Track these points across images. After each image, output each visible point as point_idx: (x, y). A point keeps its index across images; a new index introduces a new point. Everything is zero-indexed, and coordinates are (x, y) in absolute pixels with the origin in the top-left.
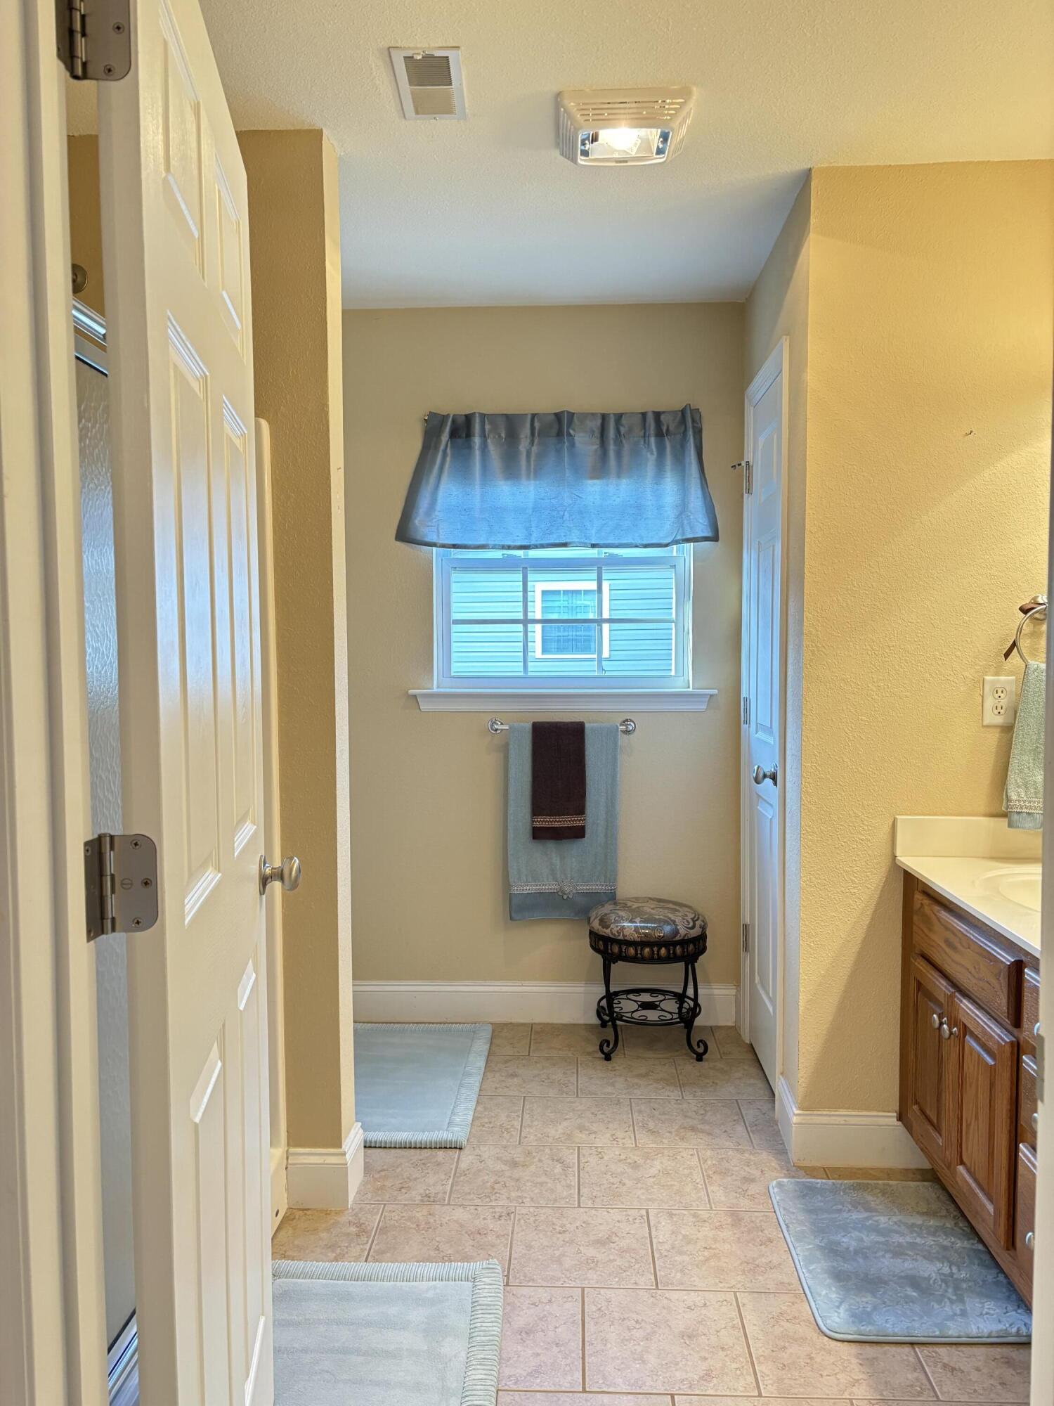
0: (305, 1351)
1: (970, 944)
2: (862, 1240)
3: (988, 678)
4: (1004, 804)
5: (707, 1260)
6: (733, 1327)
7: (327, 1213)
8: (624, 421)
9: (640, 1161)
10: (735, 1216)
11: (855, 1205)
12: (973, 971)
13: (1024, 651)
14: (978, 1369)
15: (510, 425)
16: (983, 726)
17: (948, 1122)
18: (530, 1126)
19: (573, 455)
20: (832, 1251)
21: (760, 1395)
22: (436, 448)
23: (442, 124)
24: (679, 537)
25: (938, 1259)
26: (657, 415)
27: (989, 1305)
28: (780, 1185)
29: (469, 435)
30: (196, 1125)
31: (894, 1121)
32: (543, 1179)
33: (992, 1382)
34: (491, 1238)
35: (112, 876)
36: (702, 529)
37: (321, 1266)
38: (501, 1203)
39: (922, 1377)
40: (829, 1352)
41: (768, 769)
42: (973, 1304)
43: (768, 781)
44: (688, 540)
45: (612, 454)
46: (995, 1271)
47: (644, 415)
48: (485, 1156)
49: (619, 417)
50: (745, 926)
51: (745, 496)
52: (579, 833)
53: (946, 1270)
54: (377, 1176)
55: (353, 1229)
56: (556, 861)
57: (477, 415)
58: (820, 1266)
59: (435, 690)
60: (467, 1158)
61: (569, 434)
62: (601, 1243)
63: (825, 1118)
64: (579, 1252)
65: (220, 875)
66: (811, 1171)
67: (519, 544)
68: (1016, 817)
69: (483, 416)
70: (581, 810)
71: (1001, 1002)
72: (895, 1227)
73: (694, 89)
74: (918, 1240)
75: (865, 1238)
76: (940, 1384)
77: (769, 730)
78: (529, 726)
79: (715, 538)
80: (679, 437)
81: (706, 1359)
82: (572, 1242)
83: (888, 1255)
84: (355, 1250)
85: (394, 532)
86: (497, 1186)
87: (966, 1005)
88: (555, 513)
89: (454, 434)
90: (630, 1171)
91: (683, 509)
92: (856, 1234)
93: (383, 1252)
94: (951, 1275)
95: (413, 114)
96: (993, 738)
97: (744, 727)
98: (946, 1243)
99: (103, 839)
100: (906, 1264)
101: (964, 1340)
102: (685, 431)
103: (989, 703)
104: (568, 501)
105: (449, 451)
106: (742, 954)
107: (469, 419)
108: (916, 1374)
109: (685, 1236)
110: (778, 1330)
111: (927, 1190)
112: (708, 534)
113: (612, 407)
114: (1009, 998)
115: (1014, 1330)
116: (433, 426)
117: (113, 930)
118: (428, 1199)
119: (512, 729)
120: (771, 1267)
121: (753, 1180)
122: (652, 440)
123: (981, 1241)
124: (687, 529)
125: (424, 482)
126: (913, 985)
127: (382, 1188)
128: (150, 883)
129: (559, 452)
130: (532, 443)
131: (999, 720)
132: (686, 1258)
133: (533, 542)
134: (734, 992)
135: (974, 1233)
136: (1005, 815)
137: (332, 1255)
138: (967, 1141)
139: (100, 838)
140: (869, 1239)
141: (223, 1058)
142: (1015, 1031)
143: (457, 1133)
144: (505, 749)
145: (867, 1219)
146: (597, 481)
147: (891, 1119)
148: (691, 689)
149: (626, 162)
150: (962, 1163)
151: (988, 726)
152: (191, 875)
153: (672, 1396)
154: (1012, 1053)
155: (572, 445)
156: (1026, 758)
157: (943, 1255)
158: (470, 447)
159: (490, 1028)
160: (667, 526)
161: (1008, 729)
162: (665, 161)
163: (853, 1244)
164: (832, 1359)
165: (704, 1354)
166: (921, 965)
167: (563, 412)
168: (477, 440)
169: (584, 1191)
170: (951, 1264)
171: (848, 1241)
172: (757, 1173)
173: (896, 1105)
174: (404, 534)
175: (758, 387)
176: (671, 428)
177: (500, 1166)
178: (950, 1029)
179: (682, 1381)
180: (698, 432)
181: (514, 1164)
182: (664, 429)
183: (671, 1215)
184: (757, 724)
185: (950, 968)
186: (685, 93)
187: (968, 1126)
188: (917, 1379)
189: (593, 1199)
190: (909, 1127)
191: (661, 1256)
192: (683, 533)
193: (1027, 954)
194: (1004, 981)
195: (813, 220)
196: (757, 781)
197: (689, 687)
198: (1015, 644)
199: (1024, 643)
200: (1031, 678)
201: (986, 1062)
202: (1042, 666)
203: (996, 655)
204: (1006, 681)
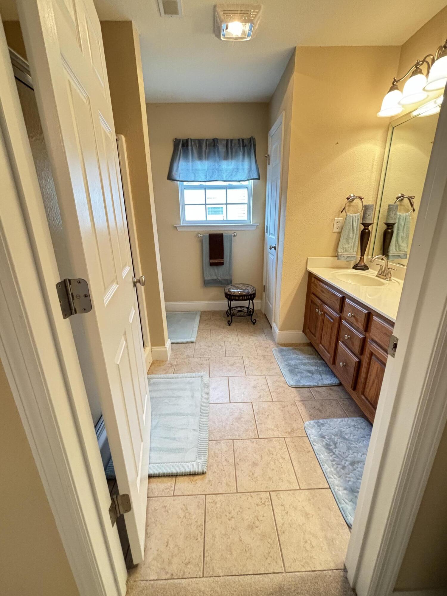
0: (160, 397)
1: (329, 291)
2: (295, 362)
3: (335, 219)
4: (337, 254)
5: (258, 368)
6: (265, 384)
7: (163, 361)
8: (233, 141)
9: (240, 344)
10: (264, 357)
11: (294, 353)
12: (329, 299)
13: (346, 210)
14: (324, 392)
15: (199, 142)
16: (333, 232)
17: (318, 334)
18: (212, 337)
19: (218, 152)
20: (289, 365)
21: (273, 401)
22: (178, 150)
23: (174, 18)
24: (249, 178)
25: (314, 366)
26: (243, 140)
27: (328, 376)
28: (275, 350)
29: (187, 146)
30: (118, 365)
31: (302, 332)
32: (216, 350)
33: (327, 394)
34: (204, 365)
35: (72, 294)
36: (256, 176)
37: (162, 376)
38: (206, 357)
39: (311, 395)
40: (289, 389)
41: (273, 246)
42: (324, 376)
43: (273, 249)
44: (251, 179)
45: (230, 152)
46: (328, 368)
47: (239, 140)
48: (202, 345)
49: (232, 140)
50: (264, 286)
51: (268, 165)
52: (222, 264)
53: (316, 368)
54: (175, 351)
55: (170, 365)
56: (216, 271)
57: (190, 139)
58: (286, 369)
59: (181, 225)
60: (197, 346)
61: (217, 146)
62: (232, 365)
63: (285, 332)
64: (226, 368)
65: (118, 286)
66: (282, 345)
67: (203, 180)
68: (340, 257)
69: (191, 140)
70: (222, 258)
71: (338, 306)
72: (303, 358)
73: (262, 6)
74: (309, 361)
75: (297, 362)
76: (315, 396)
77: (274, 235)
78: (208, 235)
79: (259, 179)
80: (249, 147)
81: (259, 393)
82: (224, 365)
83: (302, 365)
84: (170, 371)
85: (166, 178)
86: (205, 352)
87: (326, 307)
88: (214, 171)
89: (183, 146)
90: (238, 347)
91: (250, 170)
92: (294, 361)
93: (178, 371)
94: (318, 369)
95: (164, 14)
96: (335, 235)
97: (266, 234)
98: (316, 361)
99: (66, 281)
100: (307, 367)
101: (323, 386)
102: (251, 145)
103: (335, 226)
104: (217, 167)
105: (182, 151)
106: (263, 293)
107: (187, 140)
108: (309, 394)
109: (252, 363)
110: (276, 384)
111: (309, 348)
112: (257, 177)
113: (230, 137)
114: (340, 306)
115: (334, 383)
116: (176, 142)
117: (76, 313)
118: (188, 357)
119: (203, 236)
120: (273, 369)
121: (267, 348)
122: (241, 148)
123: (324, 361)
124: (252, 176)
125: (175, 161)
126: (310, 301)
127: (176, 355)
128: (87, 296)
129: (214, 152)
130: (206, 148)
131: (337, 230)
132: (253, 368)
133: (208, 180)
134: (260, 301)
135: (322, 359)
136: (337, 256)
137: (165, 372)
138: (323, 339)
139: (65, 281)
140: (298, 362)
141: (126, 340)
142: (340, 314)
143: (193, 339)
144: (201, 241)
145: (296, 357)
146: (225, 161)
147: (301, 332)
148: (251, 224)
149: (237, 39)
150: (321, 343)
151: (334, 232)
152: (105, 289)
153: (252, 402)
154: (339, 319)
155: (218, 149)
156: (344, 241)
157: (316, 364)
158: (188, 150)
159: (200, 312)
160: (246, 175)
161: (340, 233)
162: (250, 40)
163: (294, 363)
164: (290, 391)
165: (259, 391)
166: (313, 296)
167: (215, 138)
168: (190, 148)
169: (227, 352)
170: (318, 367)
171: (292, 362)
172: (268, 346)
173: (302, 329)
174: (170, 177)
175: (273, 130)
176: (247, 144)
177: (206, 347)
178: (321, 313)
179: (254, 399)
180: (255, 146)
181: (209, 347)
182: (245, 144)
183: (248, 357)
184: (270, 233)
185: (321, 297)
186: (259, 7)
187: (324, 336)
188: (310, 395)
189: (229, 354)
190: (306, 334)
191: (247, 367)
192: (250, 177)
193: (346, 294)
194: (339, 302)
195: (296, 67)
196: (270, 249)
197: (251, 223)
198: (344, 209)
199: (346, 208)
200: (348, 218)
201: (331, 321)
202: (351, 215)
203: (339, 212)
204: (340, 219)
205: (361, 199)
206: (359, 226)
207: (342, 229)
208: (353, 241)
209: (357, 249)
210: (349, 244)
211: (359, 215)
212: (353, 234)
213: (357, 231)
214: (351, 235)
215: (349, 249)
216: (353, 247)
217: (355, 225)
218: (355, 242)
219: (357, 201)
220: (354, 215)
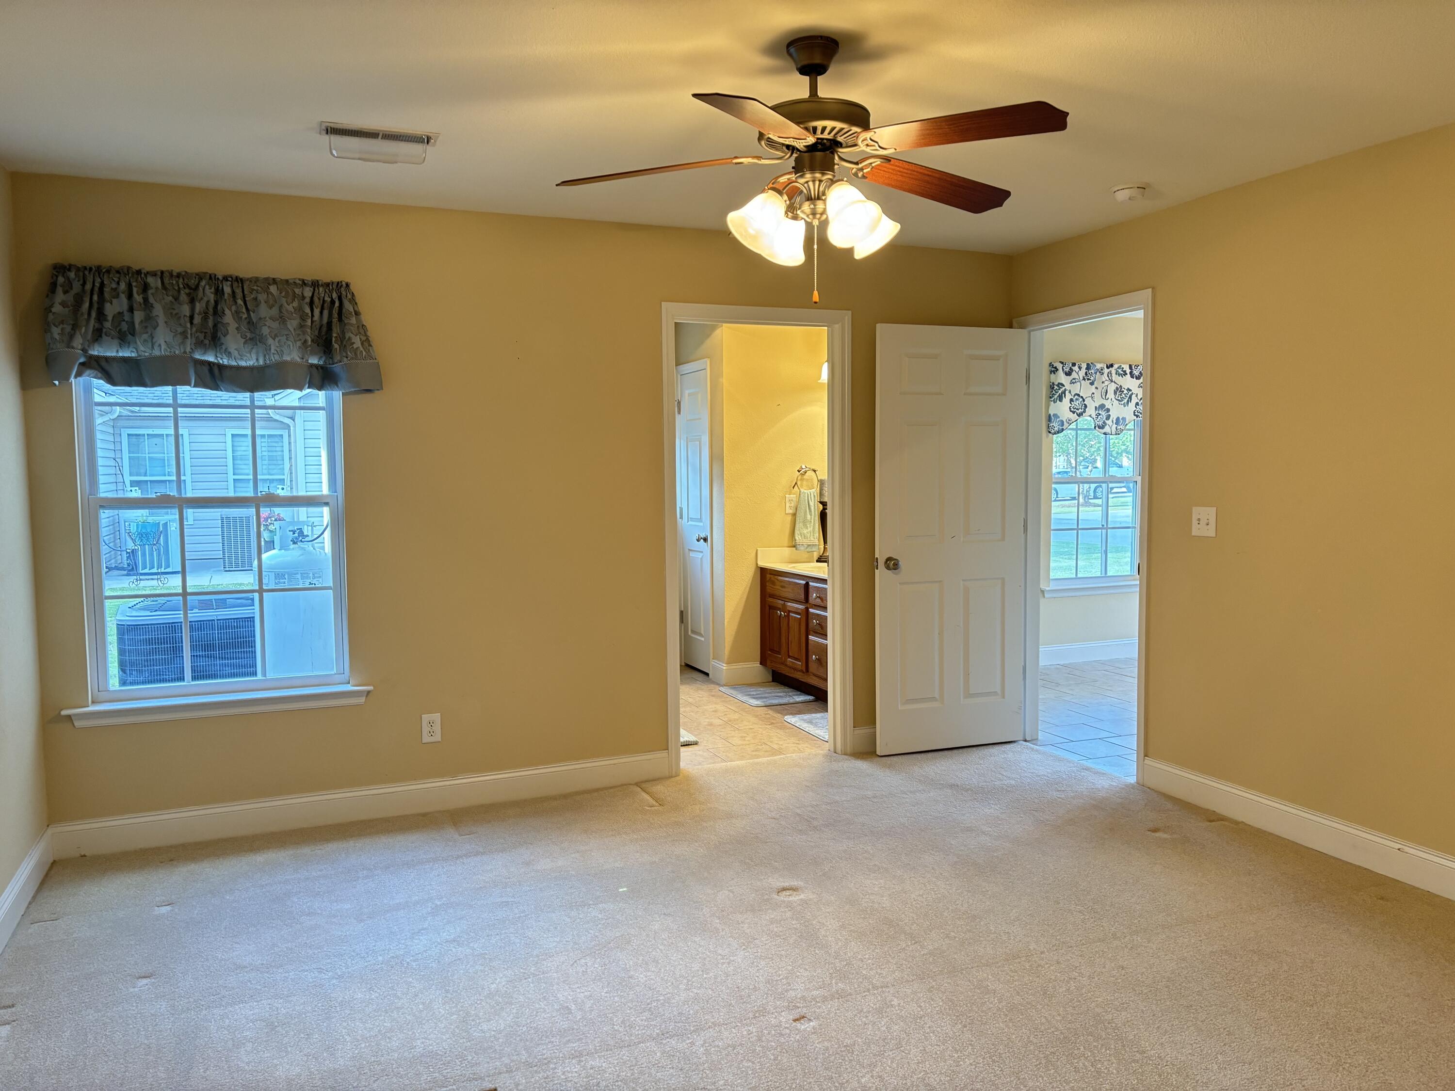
2: (756, 693)
3: (787, 496)
4: (794, 542)
11: (751, 688)
12: (791, 591)
13: (799, 486)
14: (799, 705)
16: (786, 513)
17: (783, 648)
25: (782, 693)
27: (800, 696)
31: (759, 665)
33: (803, 706)
41: (703, 535)
42: (795, 697)
43: (702, 541)
46: (798, 692)
63: (735, 666)
68: (798, 546)
71: (801, 595)
72: (766, 690)
74: (774, 691)
77: (699, 520)
83: (767, 694)
87: (788, 604)
92: (754, 692)
94: (787, 694)
96: (789, 517)
97: (680, 521)
98: (783, 690)
100: (773, 694)
101: (796, 702)
103: (788, 505)
114: (805, 594)
131: (791, 512)
136: (794, 546)
140: (759, 692)
142: (806, 603)
145: (756, 690)
147: (758, 664)
151: (788, 513)
154: (806, 611)
156: (800, 525)
161: (794, 515)
166: (769, 597)
171: (752, 693)
173: (759, 660)
175: (685, 369)
178: (784, 614)
185: (781, 594)
187: (791, 643)
190: (764, 665)
193: (811, 577)
194: (803, 590)
196: (698, 540)
198: (796, 483)
199: (799, 483)
200: (802, 496)
201: (797, 618)
202: (806, 491)
203: (790, 487)
204: (793, 497)
205: (815, 471)
206: (816, 505)
207: (796, 509)
208: (812, 524)
209: (818, 535)
210: (807, 529)
211: (815, 491)
212: (811, 515)
213: (814, 511)
214: (809, 517)
215: (809, 535)
216: (813, 532)
217: (812, 504)
218: (814, 524)
219: (810, 474)
220: (808, 491)
